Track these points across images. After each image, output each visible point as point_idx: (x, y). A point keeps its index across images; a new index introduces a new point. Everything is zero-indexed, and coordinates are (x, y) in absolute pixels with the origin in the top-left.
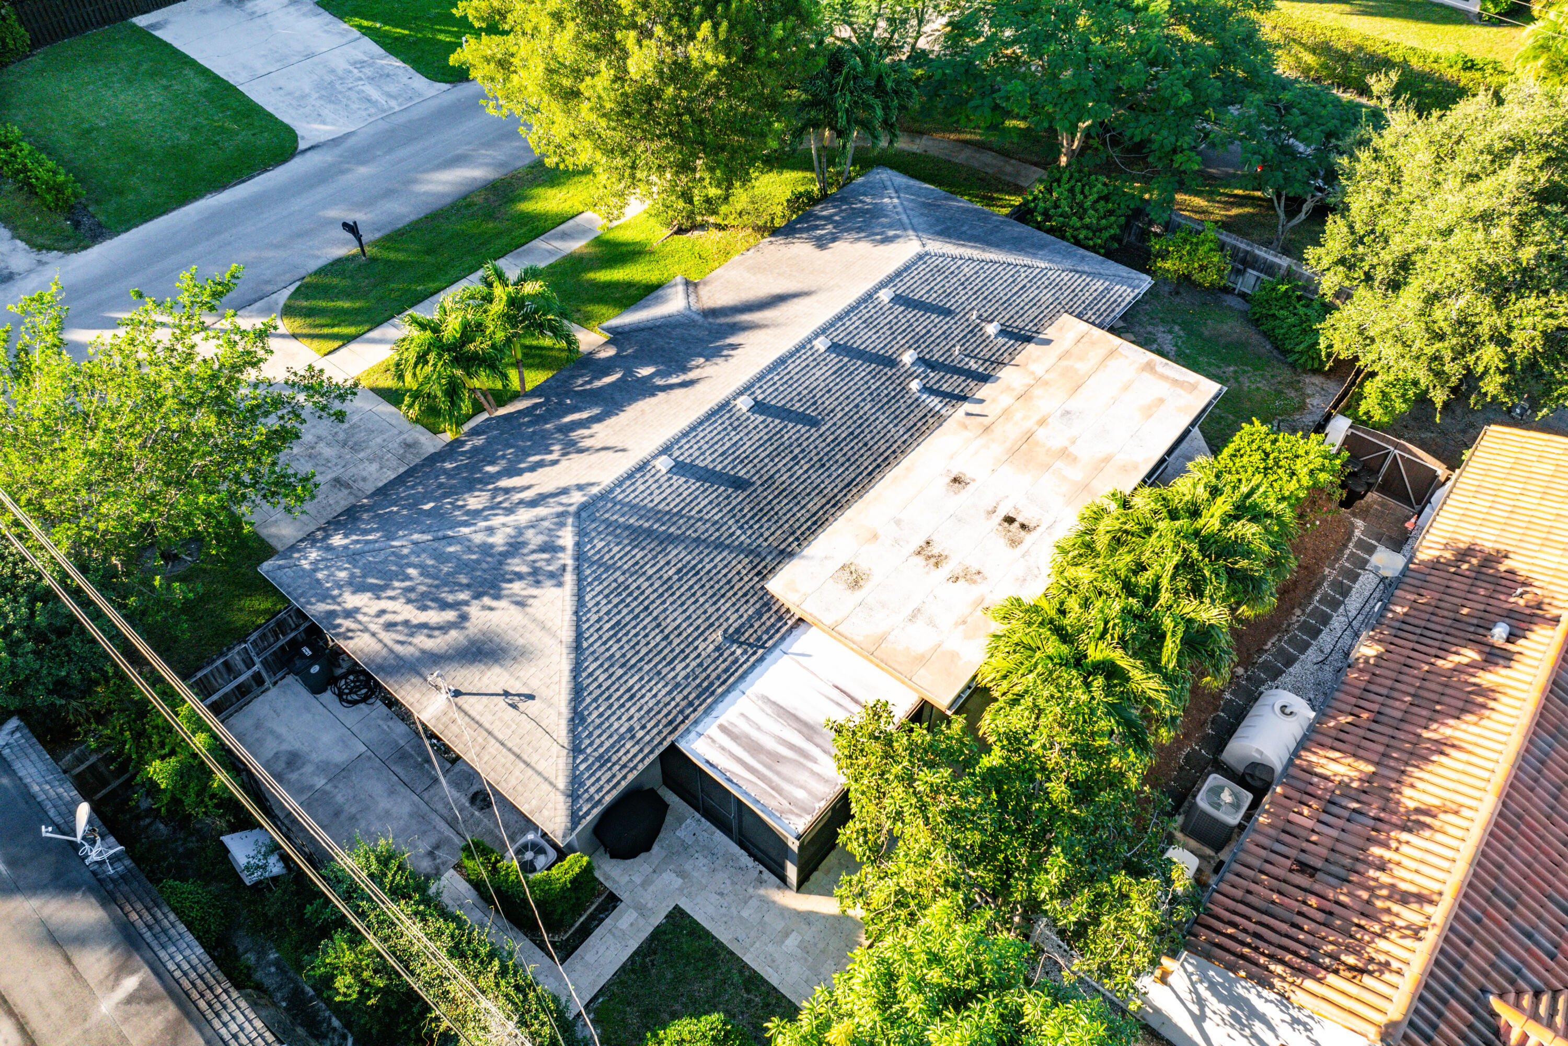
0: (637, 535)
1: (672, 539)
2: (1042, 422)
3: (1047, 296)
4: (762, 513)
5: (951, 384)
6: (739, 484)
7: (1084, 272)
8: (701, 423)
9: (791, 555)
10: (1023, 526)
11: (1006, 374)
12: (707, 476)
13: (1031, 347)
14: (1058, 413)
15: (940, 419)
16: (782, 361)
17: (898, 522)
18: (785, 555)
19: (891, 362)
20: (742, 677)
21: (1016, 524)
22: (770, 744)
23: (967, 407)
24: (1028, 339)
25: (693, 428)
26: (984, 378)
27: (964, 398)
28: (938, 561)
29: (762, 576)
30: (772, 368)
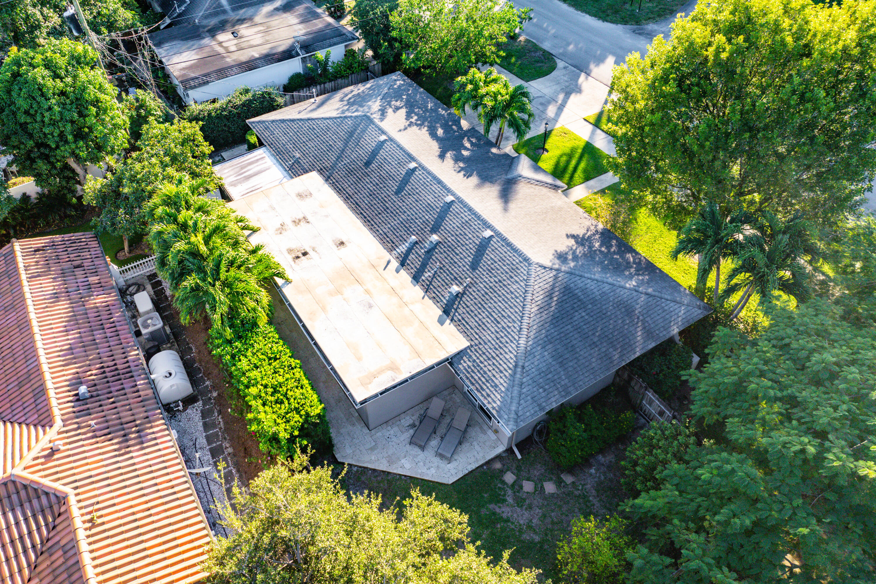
0: (351, 134)
1: (346, 144)
2: (367, 292)
3: (487, 336)
4: (350, 172)
5: (414, 260)
6: (368, 164)
7: (515, 373)
8: (404, 151)
9: (327, 180)
10: (298, 257)
11: (418, 291)
12: (374, 154)
13: (440, 312)
14: (372, 302)
15: (390, 250)
16: (440, 182)
17: (327, 216)
18: (327, 179)
19: (434, 230)
20: (281, 165)
21: (300, 255)
22: (249, 167)
23: (395, 264)
24: (446, 312)
25: (402, 148)
26: (416, 278)
27: (402, 264)
28: (296, 222)
29: (321, 172)
30: (435, 178)
